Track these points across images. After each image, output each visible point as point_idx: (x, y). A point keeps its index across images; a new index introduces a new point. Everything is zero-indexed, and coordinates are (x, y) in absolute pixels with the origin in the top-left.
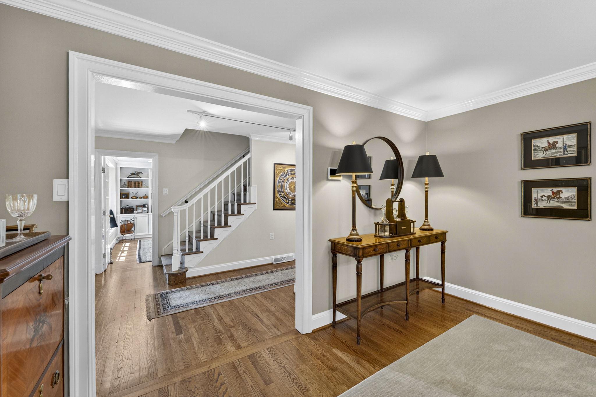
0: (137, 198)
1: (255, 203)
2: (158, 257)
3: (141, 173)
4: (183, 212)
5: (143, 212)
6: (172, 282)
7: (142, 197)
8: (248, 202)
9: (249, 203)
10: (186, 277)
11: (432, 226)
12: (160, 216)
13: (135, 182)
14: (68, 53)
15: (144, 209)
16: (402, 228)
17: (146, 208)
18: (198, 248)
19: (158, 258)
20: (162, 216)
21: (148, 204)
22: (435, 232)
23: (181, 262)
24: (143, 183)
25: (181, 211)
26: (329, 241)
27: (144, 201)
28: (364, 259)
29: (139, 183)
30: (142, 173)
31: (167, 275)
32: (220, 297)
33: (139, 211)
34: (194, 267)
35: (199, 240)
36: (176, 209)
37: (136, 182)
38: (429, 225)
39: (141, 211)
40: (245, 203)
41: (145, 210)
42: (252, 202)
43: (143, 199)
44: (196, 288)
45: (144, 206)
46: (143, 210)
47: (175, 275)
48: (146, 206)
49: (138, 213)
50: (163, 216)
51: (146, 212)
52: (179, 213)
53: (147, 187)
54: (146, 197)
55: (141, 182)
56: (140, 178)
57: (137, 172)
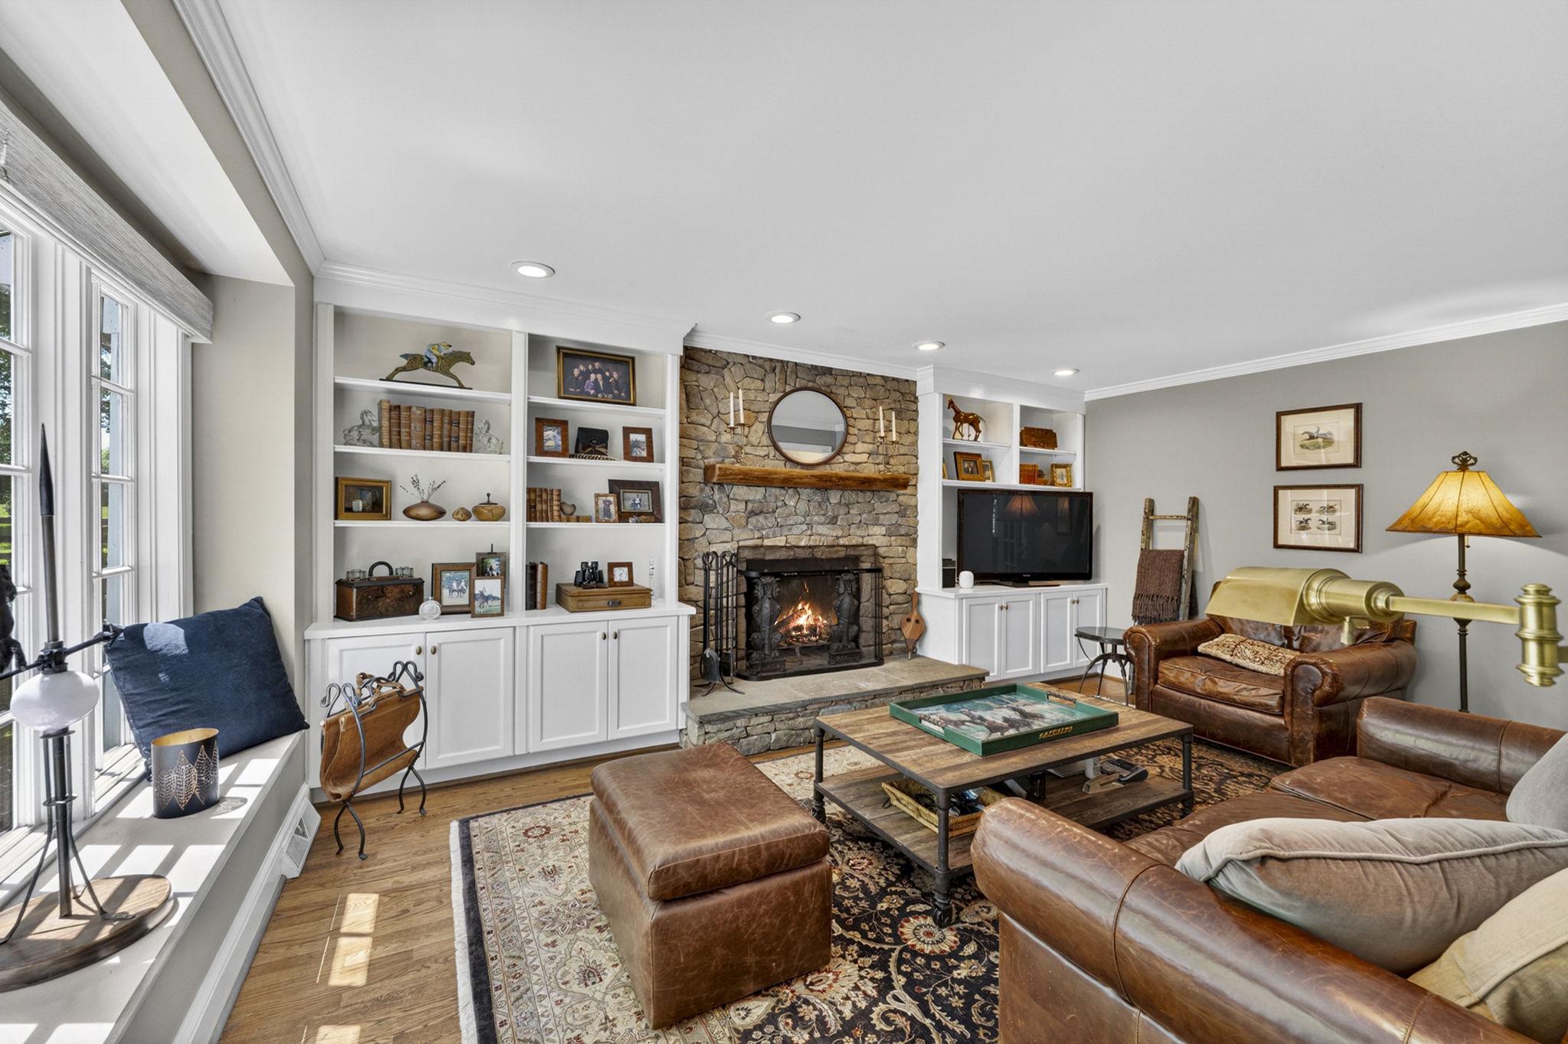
0: (439, 514)
3: (466, 357)
5: (478, 610)
7: (470, 509)
13: (432, 411)
15: (480, 585)
27: (479, 536)
30: (473, 361)
37: (437, 417)
39: (464, 600)
41: (489, 596)
43: (472, 524)
45: (481, 569)
48: (494, 563)
49: (448, 612)
51: (496, 607)
54: (491, 511)
55: (467, 413)
56: (461, 387)
57: (445, 351)
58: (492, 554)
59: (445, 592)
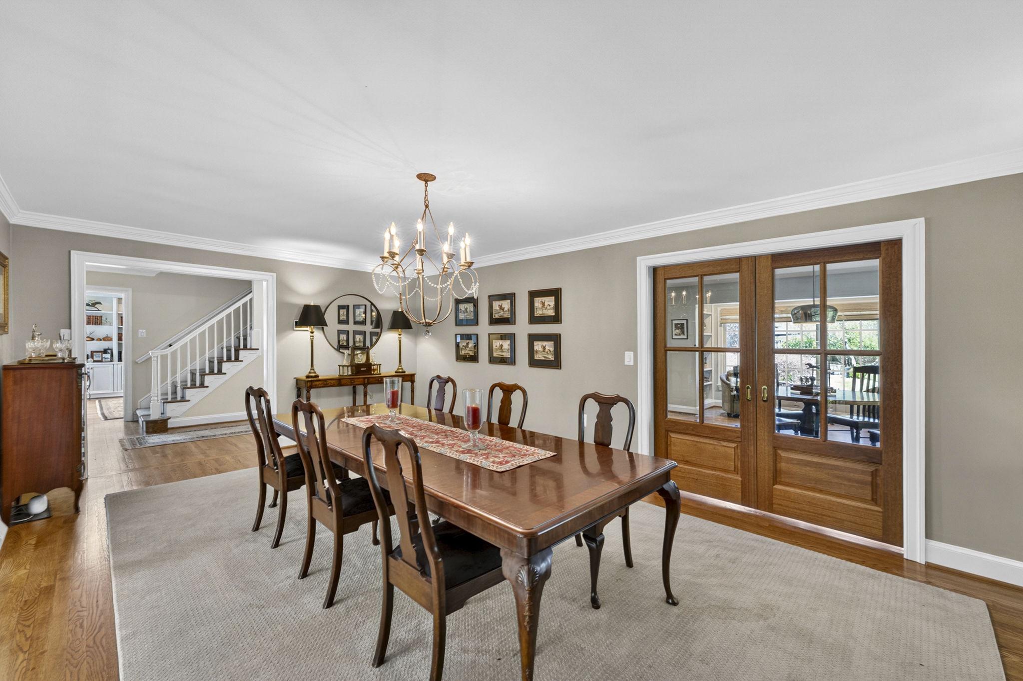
0: (93, 339)
1: (258, 349)
2: (131, 410)
3: (99, 303)
4: (164, 358)
5: (103, 361)
6: (151, 430)
7: (101, 338)
8: (248, 347)
9: (250, 347)
10: (167, 425)
11: (404, 370)
12: (135, 363)
13: (90, 316)
14: (70, 252)
15: (104, 355)
16: (362, 369)
17: (110, 355)
18: (183, 397)
19: (132, 412)
20: (137, 363)
21: (112, 350)
22: (406, 373)
23: (162, 411)
24: (104, 319)
25: (161, 355)
26: (295, 378)
27: (104, 345)
28: (312, 389)
29: (95, 319)
30: (102, 304)
31: (144, 422)
32: (203, 437)
33: (95, 359)
34: (178, 417)
35: (185, 388)
36: (155, 354)
37: (91, 318)
38: (402, 369)
39: (100, 359)
40: (245, 348)
41: (108, 358)
42: (253, 348)
43: (102, 342)
44: (178, 433)
45: (105, 351)
46: (103, 357)
47: (155, 422)
48: (109, 351)
49: (95, 361)
50: (139, 362)
51: (109, 360)
52: (159, 358)
53: (111, 324)
54: (108, 339)
55: (100, 317)
56: (99, 310)
57: (93, 302)
58: (108, 349)
59: (94, 357)
